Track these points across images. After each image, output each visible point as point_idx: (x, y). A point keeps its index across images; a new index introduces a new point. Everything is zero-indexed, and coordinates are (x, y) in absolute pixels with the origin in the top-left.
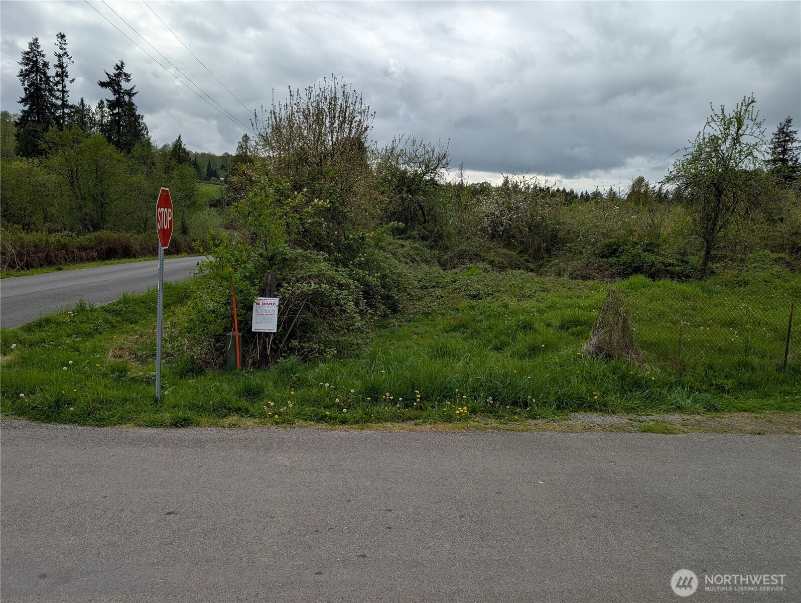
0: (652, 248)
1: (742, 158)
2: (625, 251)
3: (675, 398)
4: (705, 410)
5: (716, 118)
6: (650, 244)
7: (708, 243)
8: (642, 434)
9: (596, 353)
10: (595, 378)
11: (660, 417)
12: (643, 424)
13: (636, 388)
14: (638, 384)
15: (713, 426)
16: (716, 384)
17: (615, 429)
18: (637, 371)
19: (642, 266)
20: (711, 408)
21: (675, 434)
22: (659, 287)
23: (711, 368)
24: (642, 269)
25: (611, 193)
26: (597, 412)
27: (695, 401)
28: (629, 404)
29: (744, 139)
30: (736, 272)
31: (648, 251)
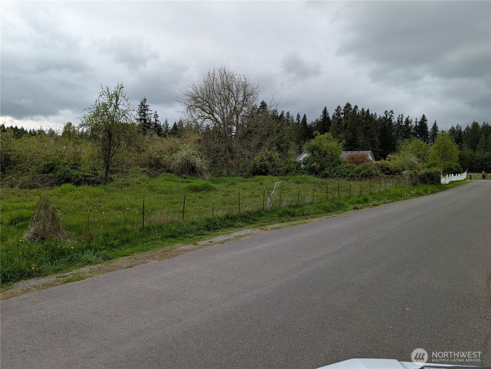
0: (76, 166)
1: (121, 117)
2: (59, 169)
3: (86, 257)
4: (103, 260)
5: (105, 93)
6: (75, 164)
7: (107, 163)
8: (64, 285)
9: (34, 238)
10: (33, 255)
11: (77, 271)
12: (65, 278)
13: (62, 256)
14: (63, 253)
15: (107, 269)
16: (110, 244)
17: (46, 286)
18: (62, 245)
19: (71, 178)
20: (107, 258)
21: (85, 279)
22: (80, 190)
23: (107, 235)
24: (71, 180)
25: (51, 131)
26: (34, 278)
27: (98, 257)
28: (57, 267)
29: (120, 107)
30: (123, 179)
31: (74, 168)
